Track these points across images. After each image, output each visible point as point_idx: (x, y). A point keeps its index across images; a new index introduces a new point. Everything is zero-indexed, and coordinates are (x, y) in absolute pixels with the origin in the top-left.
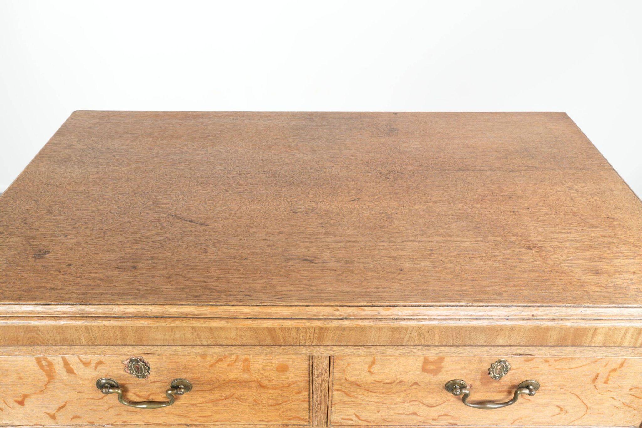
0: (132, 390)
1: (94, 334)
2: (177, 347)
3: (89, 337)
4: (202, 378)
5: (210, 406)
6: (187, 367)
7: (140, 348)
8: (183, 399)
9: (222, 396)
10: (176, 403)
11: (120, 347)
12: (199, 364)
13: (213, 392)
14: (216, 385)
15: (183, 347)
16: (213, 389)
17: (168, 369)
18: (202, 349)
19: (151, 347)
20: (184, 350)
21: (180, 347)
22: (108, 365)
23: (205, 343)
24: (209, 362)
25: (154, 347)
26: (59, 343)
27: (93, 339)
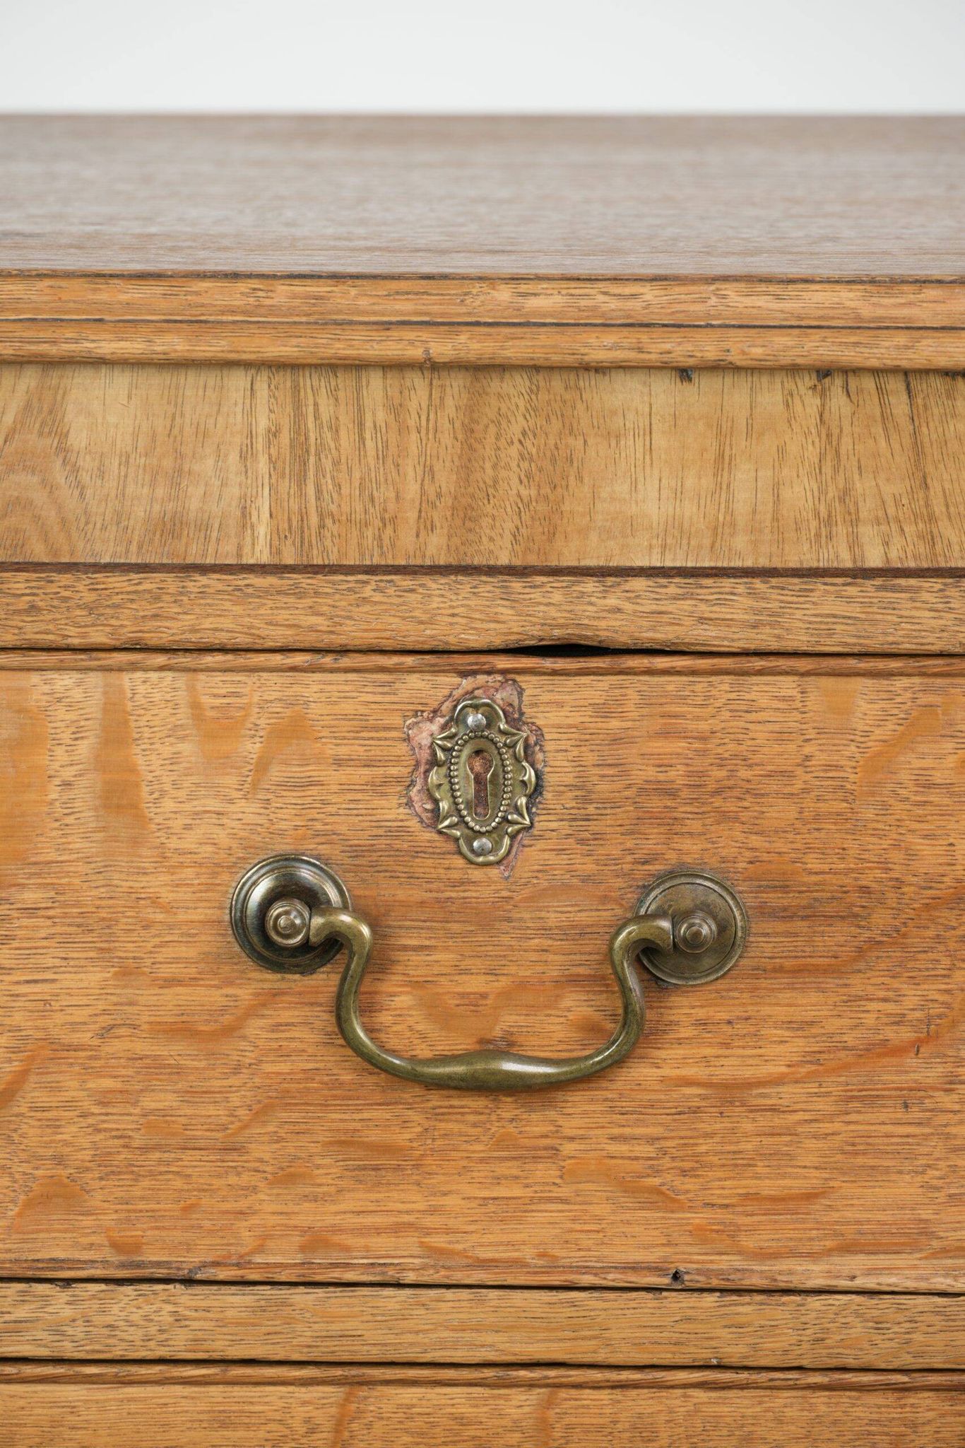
0: (415, 958)
1: (328, 484)
2: (727, 583)
3: (295, 506)
4: (813, 863)
5: (823, 1105)
6: (744, 773)
7: (536, 595)
8: (680, 1042)
9: (899, 1021)
10: (640, 1073)
11: (434, 584)
12: (808, 750)
13: (855, 980)
14: (881, 919)
15: (758, 583)
16: (861, 952)
17: (642, 791)
18: (850, 600)
19: (590, 585)
20: (758, 612)
21: (740, 585)
22: (331, 751)
23: (874, 559)
24: (866, 734)
25: (610, 580)
26: (134, 548)
27: (314, 520)
